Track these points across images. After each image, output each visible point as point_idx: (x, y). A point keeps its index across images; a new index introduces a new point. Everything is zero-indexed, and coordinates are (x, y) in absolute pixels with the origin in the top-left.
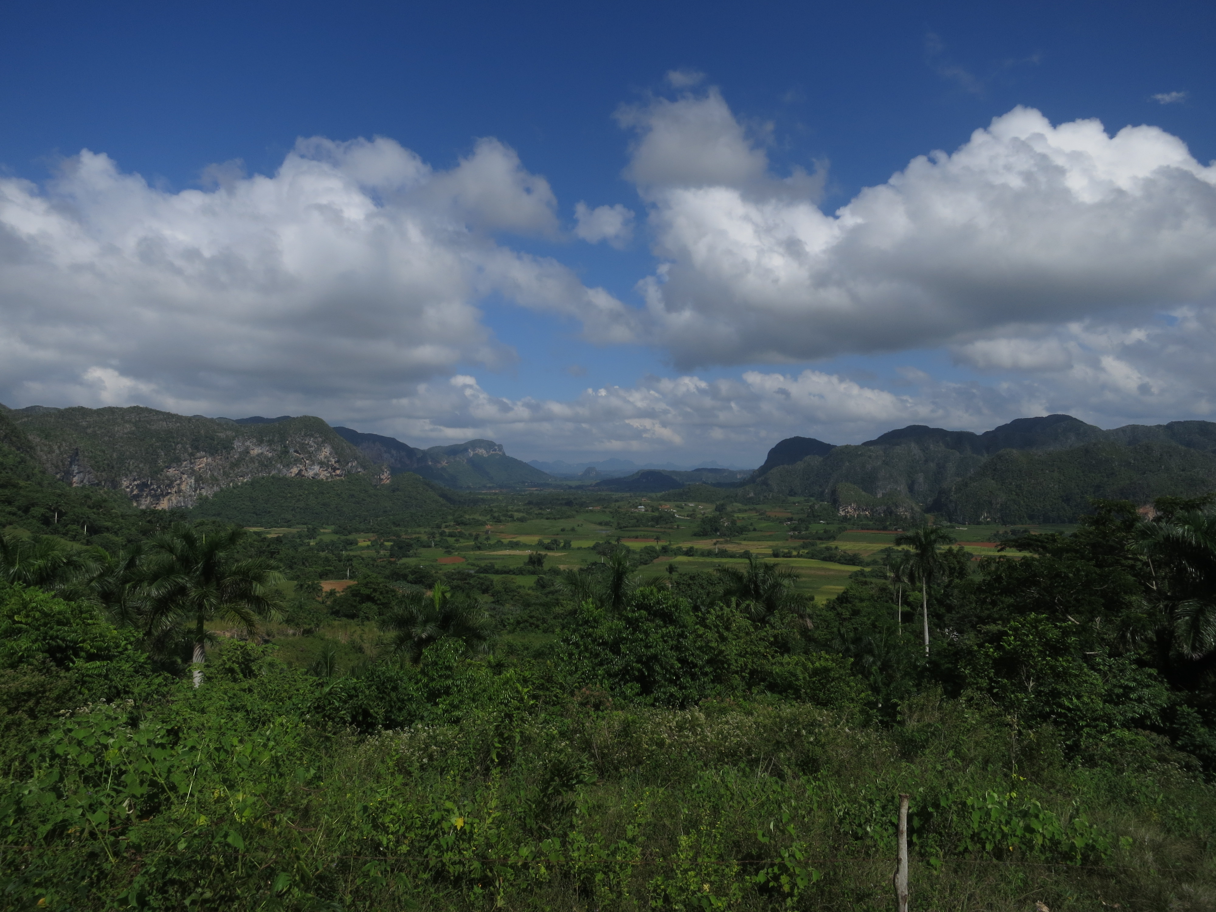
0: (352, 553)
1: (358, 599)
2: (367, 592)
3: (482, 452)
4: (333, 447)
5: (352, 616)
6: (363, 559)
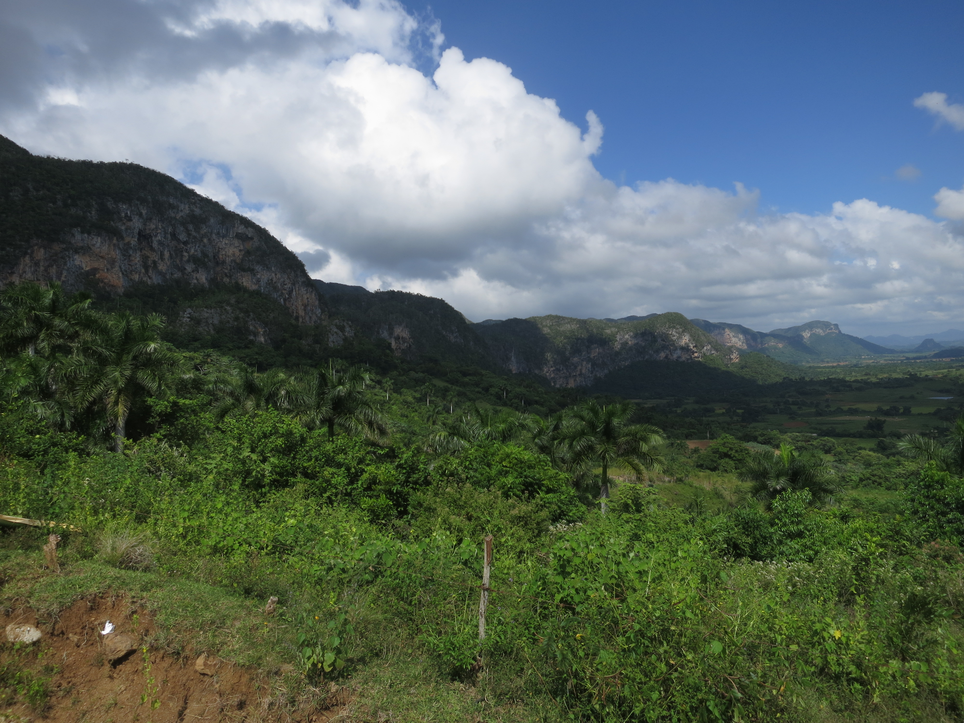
0: (710, 419)
1: (717, 456)
2: (725, 450)
3: (819, 331)
4: (691, 336)
5: (714, 469)
6: (719, 423)
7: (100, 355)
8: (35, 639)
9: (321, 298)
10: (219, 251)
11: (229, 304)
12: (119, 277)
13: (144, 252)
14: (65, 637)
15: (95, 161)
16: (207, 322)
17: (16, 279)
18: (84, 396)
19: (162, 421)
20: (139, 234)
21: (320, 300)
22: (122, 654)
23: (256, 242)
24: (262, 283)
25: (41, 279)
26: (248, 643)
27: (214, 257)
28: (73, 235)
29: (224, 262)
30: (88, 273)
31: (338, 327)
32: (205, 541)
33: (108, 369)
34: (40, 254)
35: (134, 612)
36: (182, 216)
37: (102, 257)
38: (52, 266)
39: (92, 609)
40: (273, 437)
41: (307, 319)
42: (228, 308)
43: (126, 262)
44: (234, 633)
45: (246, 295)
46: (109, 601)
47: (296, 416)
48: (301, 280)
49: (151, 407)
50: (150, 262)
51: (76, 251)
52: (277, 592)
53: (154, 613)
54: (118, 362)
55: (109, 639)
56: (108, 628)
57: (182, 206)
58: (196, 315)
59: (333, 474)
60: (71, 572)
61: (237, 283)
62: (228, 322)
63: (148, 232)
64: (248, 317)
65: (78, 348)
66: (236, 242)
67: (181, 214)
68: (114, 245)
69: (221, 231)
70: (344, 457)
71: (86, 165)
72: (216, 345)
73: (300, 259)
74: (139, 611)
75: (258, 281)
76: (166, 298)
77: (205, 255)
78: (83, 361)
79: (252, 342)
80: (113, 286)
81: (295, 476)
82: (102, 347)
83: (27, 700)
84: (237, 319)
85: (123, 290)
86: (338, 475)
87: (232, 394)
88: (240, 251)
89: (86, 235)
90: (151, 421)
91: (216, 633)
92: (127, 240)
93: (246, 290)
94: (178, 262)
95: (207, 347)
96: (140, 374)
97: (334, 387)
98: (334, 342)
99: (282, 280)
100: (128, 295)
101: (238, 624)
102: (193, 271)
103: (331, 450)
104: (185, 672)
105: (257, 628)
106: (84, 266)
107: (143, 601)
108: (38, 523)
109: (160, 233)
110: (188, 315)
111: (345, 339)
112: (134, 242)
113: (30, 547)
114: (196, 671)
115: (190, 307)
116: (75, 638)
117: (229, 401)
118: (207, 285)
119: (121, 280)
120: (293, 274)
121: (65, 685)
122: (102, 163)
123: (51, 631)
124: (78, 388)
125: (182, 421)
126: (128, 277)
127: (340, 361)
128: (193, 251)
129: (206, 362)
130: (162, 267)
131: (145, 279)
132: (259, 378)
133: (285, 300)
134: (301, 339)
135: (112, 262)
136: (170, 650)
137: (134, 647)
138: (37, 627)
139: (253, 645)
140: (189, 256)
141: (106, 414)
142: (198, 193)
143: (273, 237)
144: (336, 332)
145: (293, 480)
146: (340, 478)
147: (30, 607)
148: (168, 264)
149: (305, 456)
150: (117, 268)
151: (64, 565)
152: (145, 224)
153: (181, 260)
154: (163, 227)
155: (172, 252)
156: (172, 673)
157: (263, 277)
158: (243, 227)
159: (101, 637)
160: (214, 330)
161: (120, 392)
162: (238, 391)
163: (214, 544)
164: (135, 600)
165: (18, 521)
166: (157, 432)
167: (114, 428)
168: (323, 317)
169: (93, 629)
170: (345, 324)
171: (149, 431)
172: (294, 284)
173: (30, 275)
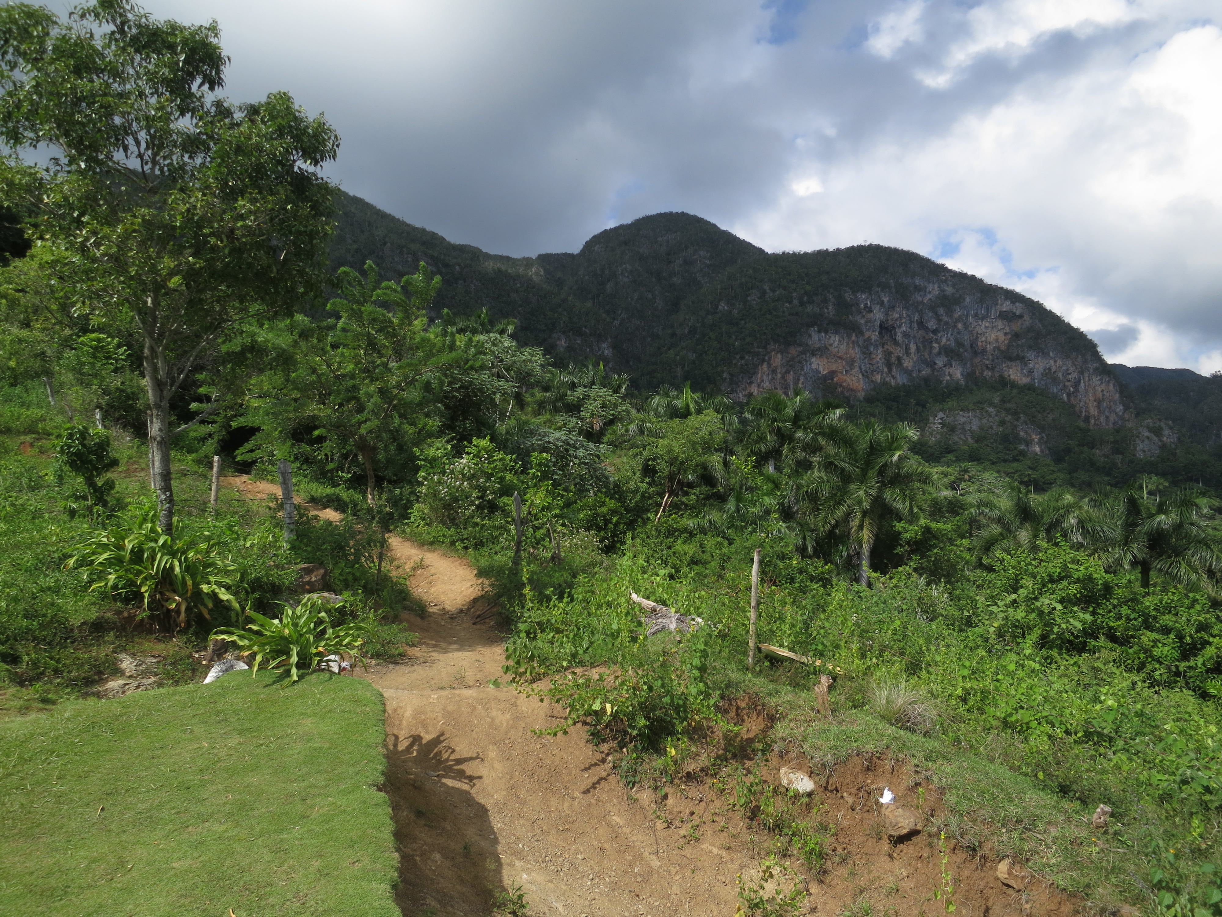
7: (843, 470)
8: (808, 790)
9: (1123, 389)
10: (977, 338)
11: (991, 404)
12: (859, 380)
13: (886, 347)
14: (839, 795)
15: (831, 250)
16: (963, 428)
17: (754, 390)
18: (826, 517)
19: (913, 552)
20: (881, 326)
21: (1121, 392)
22: (904, 831)
23: (1027, 320)
24: (1036, 374)
25: (779, 388)
26: (1069, 860)
27: (971, 345)
28: (810, 336)
29: (984, 351)
30: (825, 378)
31: (1150, 430)
32: (991, 710)
33: (853, 486)
34: (778, 360)
35: (917, 785)
36: (930, 299)
37: (840, 358)
38: (789, 372)
39: (868, 769)
40: (1065, 583)
41: (1102, 419)
42: (991, 410)
43: (866, 360)
44: (1049, 841)
45: (1015, 391)
46: (888, 764)
47: (1093, 554)
48: (1092, 366)
49: (900, 533)
50: (893, 359)
51: (813, 354)
52: (1109, 799)
53: (942, 791)
54: (863, 479)
55: (889, 810)
56: (887, 797)
57: (930, 287)
58: (950, 420)
59: (1155, 641)
60: (844, 721)
61: (1002, 377)
62: (991, 427)
63: (890, 323)
64: (1017, 420)
65: (819, 463)
66: (1000, 324)
67: (929, 296)
68: (853, 342)
69: (979, 312)
70: (1174, 619)
71: (822, 255)
72: (974, 457)
73: (1089, 337)
74: (924, 784)
75: (1031, 371)
76: (912, 400)
77: (960, 344)
78: (825, 478)
79: (1023, 453)
80: (852, 390)
81: (1096, 638)
82: (845, 461)
83: (802, 856)
84: (1002, 423)
85: (863, 394)
86: (1164, 645)
87: (999, 520)
88: (1006, 334)
89: (823, 334)
90: (899, 550)
91: (1024, 836)
92: (867, 334)
93: (1014, 385)
94: (927, 356)
95: (964, 460)
96: (888, 495)
97: (1151, 516)
98: (1144, 451)
99: (1064, 368)
100: (869, 400)
101: (1054, 832)
102: (945, 366)
103: (1152, 607)
104: (983, 875)
105: (1082, 843)
106: (821, 369)
107: (929, 773)
108: (804, 659)
109: (905, 323)
110: (940, 421)
111: (1163, 447)
112: (875, 336)
113: (798, 685)
114: (997, 879)
115: (941, 410)
116: (850, 800)
117: (996, 529)
118: (962, 382)
119: (861, 382)
120: (1080, 359)
121: (839, 850)
122: (838, 249)
123: (824, 785)
124: (820, 508)
125: (935, 551)
126: (868, 378)
127: (1154, 478)
128: (944, 340)
129: (962, 480)
130: (907, 363)
131: (888, 379)
132: (1035, 500)
133: (1069, 395)
134: (1093, 448)
135: (851, 363)
136: (965, 843)
137: (919, 827)
138: (810, 776)
139: (1076, 865)
140: (939, 347)
141: (849, 539)
142: (950, 268)
143: (1050, 312)
144: (1148, 438)
145: (1093, 642)
146: (1166, 649)
147: (804, 753)
148: (915, 359)
149: (1110, 611)
150: (856, 369)
151: (836, 711)
152: (887, 314)
153: (930, 353)
154: (908, 316)
155: (920, 345)
156: (966, 873)
157: (1037, 366)
158: (1008, 303)
159: (880, 805)
160: (973, 438)
161: (865, 513)
162: (1009, 517)
163: (1003, 715)
164: (918, 769)
165: (785, 654)
166: (906, 565)
167: (858, 554)
168: (1126, 416)
169: (869, 793)
170: (1162, 425)
171: (899, 562)
172: (1082, 373)
173: (767, 383)
